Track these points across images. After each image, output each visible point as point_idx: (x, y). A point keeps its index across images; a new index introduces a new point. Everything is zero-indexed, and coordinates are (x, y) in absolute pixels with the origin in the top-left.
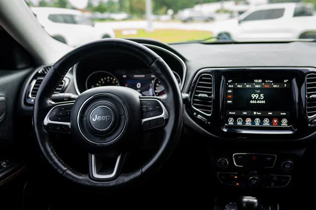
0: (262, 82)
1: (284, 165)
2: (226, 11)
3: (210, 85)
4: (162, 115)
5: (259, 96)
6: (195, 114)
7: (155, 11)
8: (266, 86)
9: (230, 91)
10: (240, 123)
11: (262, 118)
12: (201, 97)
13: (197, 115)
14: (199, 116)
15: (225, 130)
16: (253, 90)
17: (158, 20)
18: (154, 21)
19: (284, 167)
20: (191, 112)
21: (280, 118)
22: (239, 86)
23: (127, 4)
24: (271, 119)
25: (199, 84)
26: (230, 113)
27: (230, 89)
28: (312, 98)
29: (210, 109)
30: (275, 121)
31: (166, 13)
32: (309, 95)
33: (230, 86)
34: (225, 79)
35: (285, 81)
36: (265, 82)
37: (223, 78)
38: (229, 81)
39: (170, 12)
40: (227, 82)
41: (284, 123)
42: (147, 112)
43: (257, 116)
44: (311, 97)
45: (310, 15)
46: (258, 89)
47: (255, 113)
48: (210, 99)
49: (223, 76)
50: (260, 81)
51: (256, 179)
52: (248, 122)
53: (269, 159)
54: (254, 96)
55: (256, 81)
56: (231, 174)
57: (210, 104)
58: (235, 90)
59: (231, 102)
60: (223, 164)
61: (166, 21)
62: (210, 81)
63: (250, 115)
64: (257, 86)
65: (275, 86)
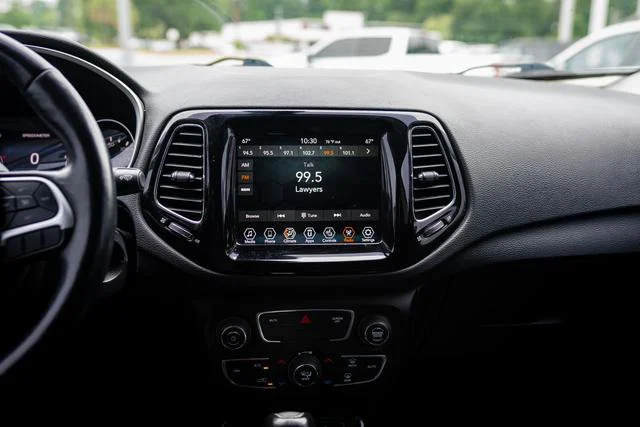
0: (318, 144)
1: (370, 330)
2: (286, 40)
3: (199, 151)
4: (57, 220)
5: (313, 177)
6: (163, 220)
7: (140, 30)
8: (327, 153)
9: (246, 165)
10: (270, 240)
11: (319, 227)
12: (176, 179)
13: (167, 223)
14: (174, 226)
15: (234, 257)
16: (299, 162)
17: (147, 49)
18: (136, 50)
19: (370, 337)
20: (153, 216)
21: (358, 227)
22: (266, 153)
23: (77, 12)
24: (339, 227)
25: (173, 149)
26: (247, 216)
27: (246, 158)
28: (424, 178)
29: (198, 206)
30: (349, 233)
31: (164, 37)
32: (417, 172)
33: (246, 153)
34: (236, 135)
35: (367, 142)
36: (324, 144)
37: (230, 133)
38: (243, 141)
39: (173, 34)
40: (238, 143)
41: (368, 235)
42: (17, 211)
43: (309, 223)
44: (421, 176)
45: (436, 52)
46: (309, 159)
47: (304, 215)
48: (199, 184)
49: (229, 130)
50: (314, 141)
51: (311, 369)
52: (290, 236)
53: (338, 320)
54: (300, 176)
55: (304, 141)
56: (254, 362)
57: (199, 195)
58: (258, 161)
59: (249, 190)
60: (234, 338)
61: (164, 52)
62: (199, 140)
63: (293, 219)
64: (307, 153)
65: (346, 153)
